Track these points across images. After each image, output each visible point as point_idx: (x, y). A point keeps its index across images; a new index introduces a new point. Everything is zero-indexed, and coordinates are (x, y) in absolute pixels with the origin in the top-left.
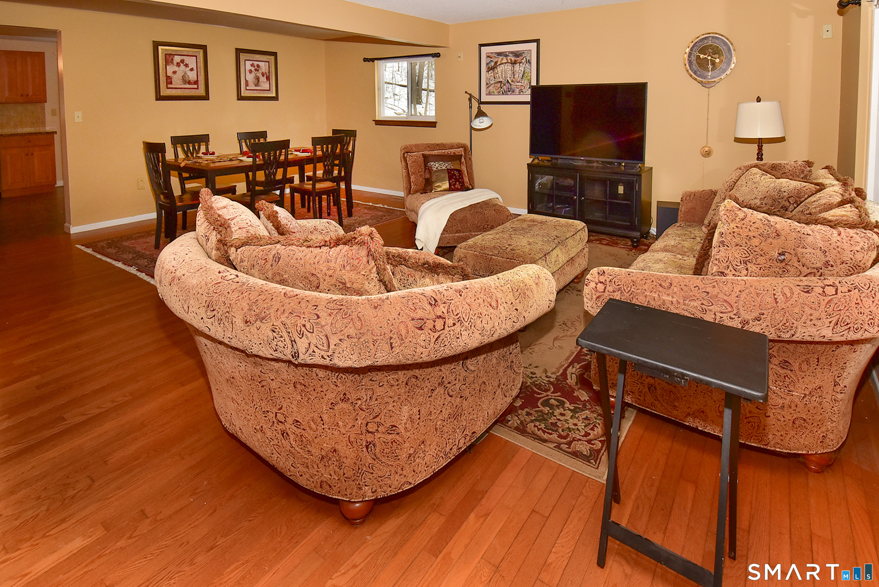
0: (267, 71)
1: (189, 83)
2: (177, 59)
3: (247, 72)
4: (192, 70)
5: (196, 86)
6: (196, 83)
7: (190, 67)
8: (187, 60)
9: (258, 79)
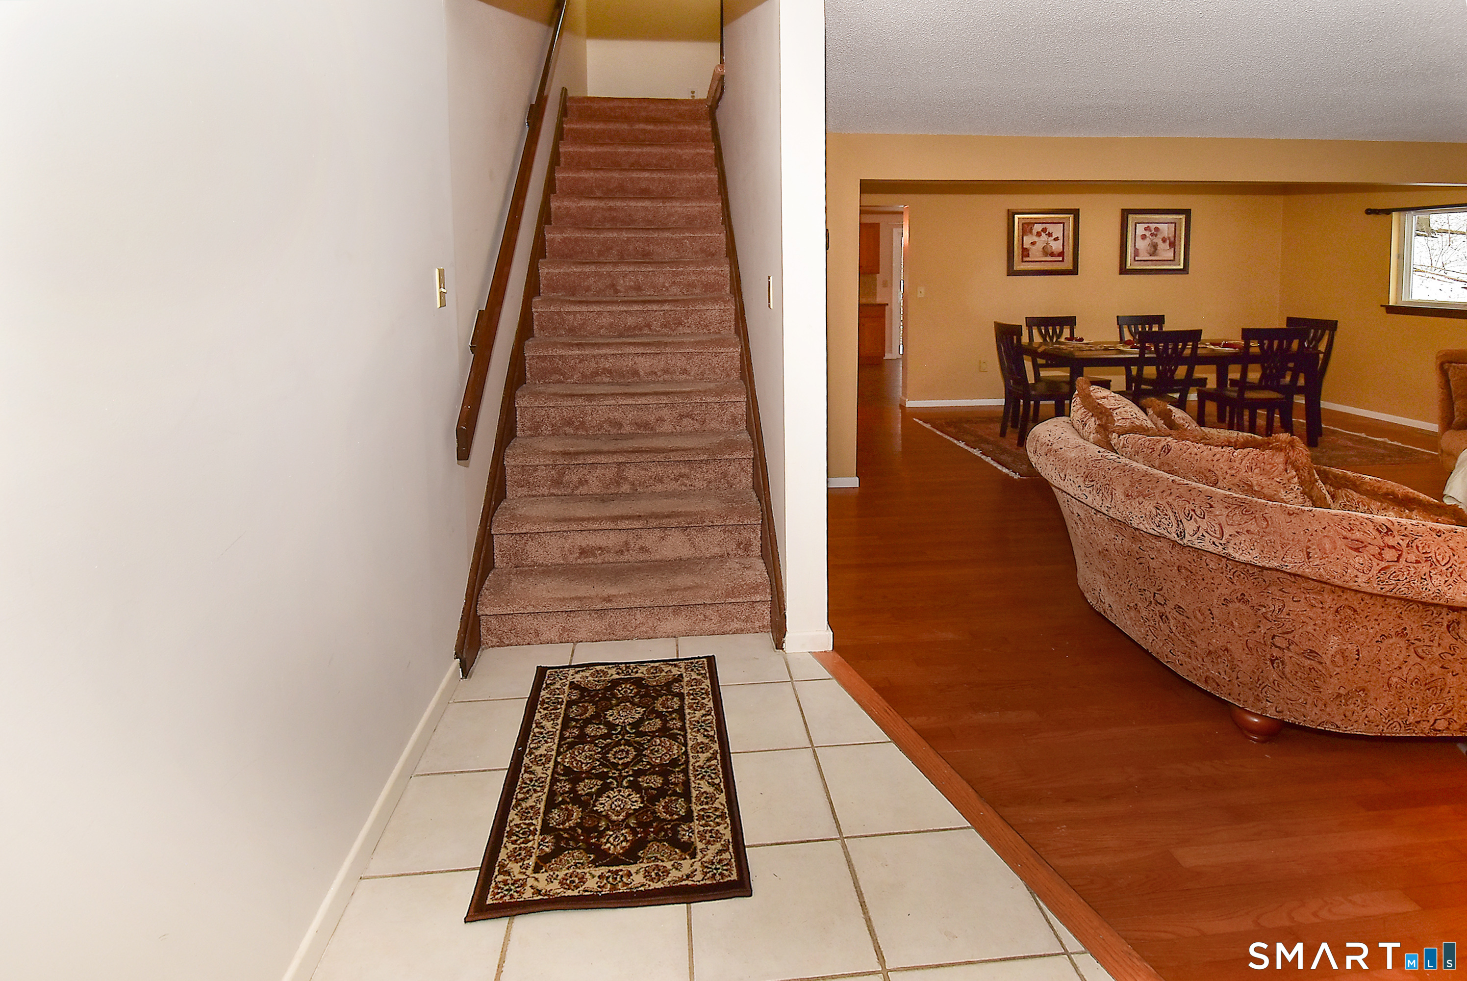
0: (1172, 235)
1: (1052, 254)
2: (1038, 228)
3: (1138, 239)
4: (1056, 239)
5: (1061, 259)
6: (1061, 254)
7: (1054, 236)
8: (1050, 228)
9: (1155, 246)
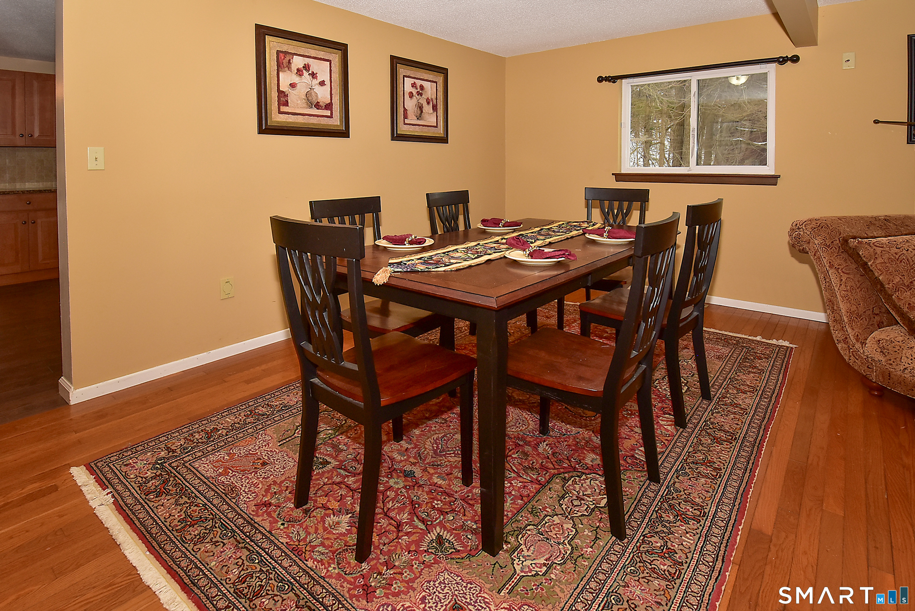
0: (434, 97)
1: (318, 106)
2: (298, 62)
3: (407, 96)
4: (322, 83)
5: (328, 113)
6: (329, 106)
7: (320, 79)
8: (315, 65)
9: (421, 108)
